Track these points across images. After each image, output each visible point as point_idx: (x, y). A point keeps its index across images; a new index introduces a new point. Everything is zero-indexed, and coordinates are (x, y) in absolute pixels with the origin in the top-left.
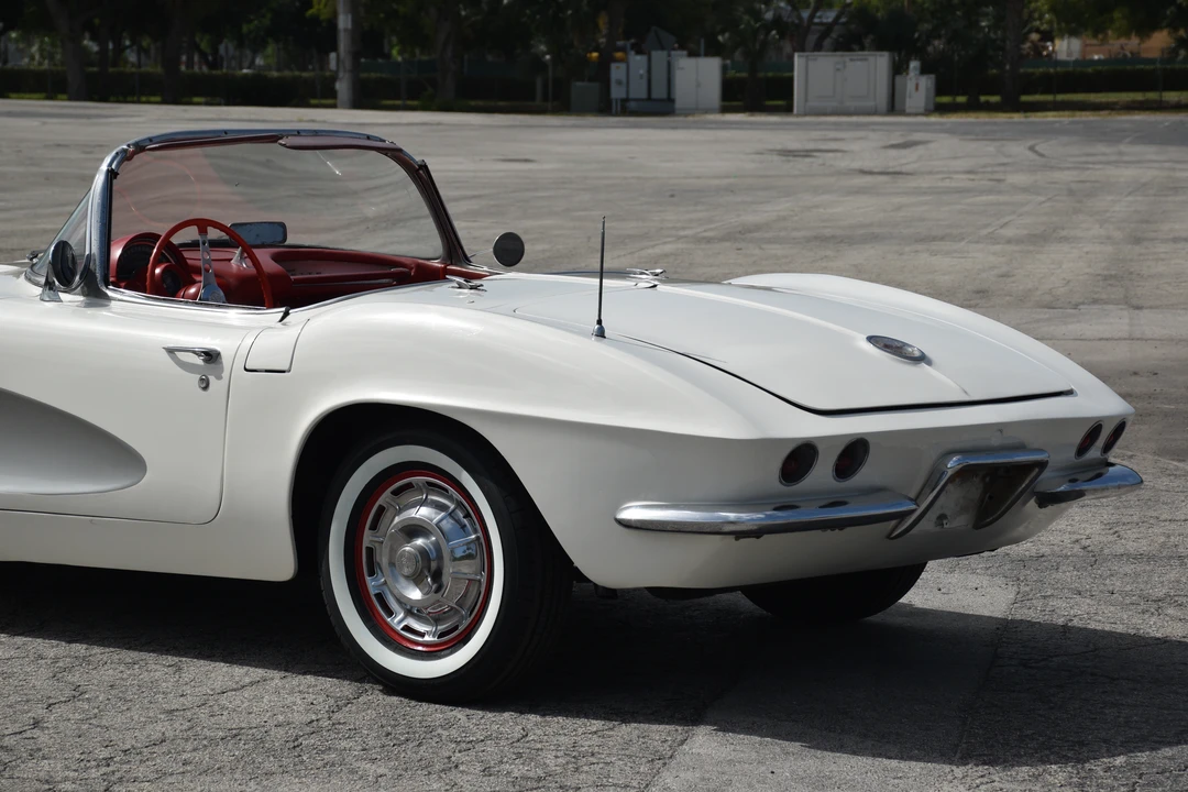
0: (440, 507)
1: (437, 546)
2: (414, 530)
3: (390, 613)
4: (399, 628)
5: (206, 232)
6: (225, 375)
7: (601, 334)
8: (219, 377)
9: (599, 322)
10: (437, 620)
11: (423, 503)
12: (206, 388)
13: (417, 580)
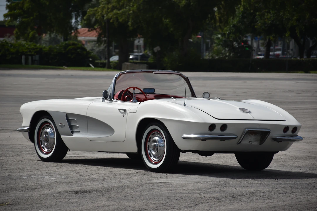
0: (159, 137)
1: (158, 144)
2: (155, 141)
3: (151, 157)
4: (152, 159)
5: (135, 89)
6: (127, 114)
7: (185, 105)
8: (126, 114)
9: (185, 103)
10: (158, 158)
11: (156, 136)
12: (124, 116)
13: (154, 150)
